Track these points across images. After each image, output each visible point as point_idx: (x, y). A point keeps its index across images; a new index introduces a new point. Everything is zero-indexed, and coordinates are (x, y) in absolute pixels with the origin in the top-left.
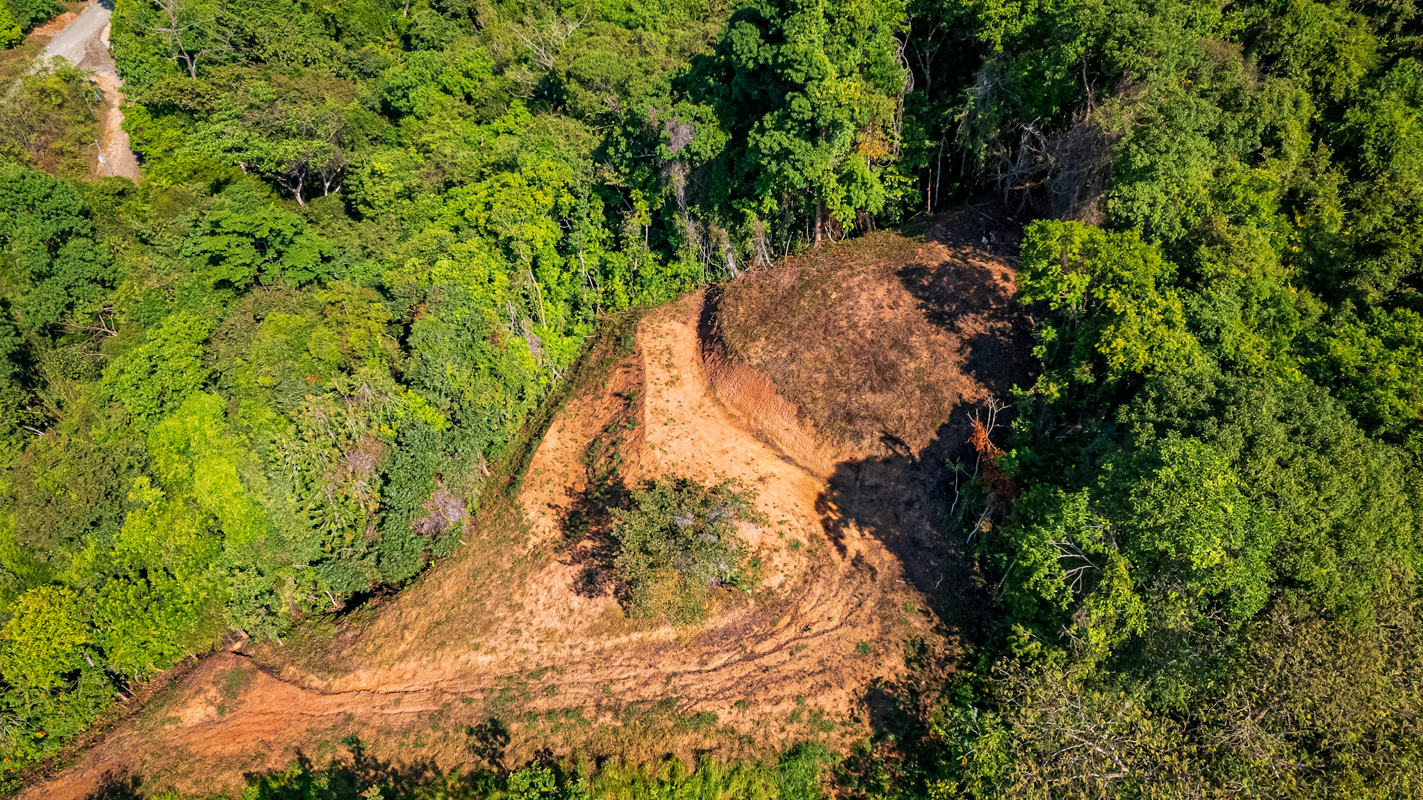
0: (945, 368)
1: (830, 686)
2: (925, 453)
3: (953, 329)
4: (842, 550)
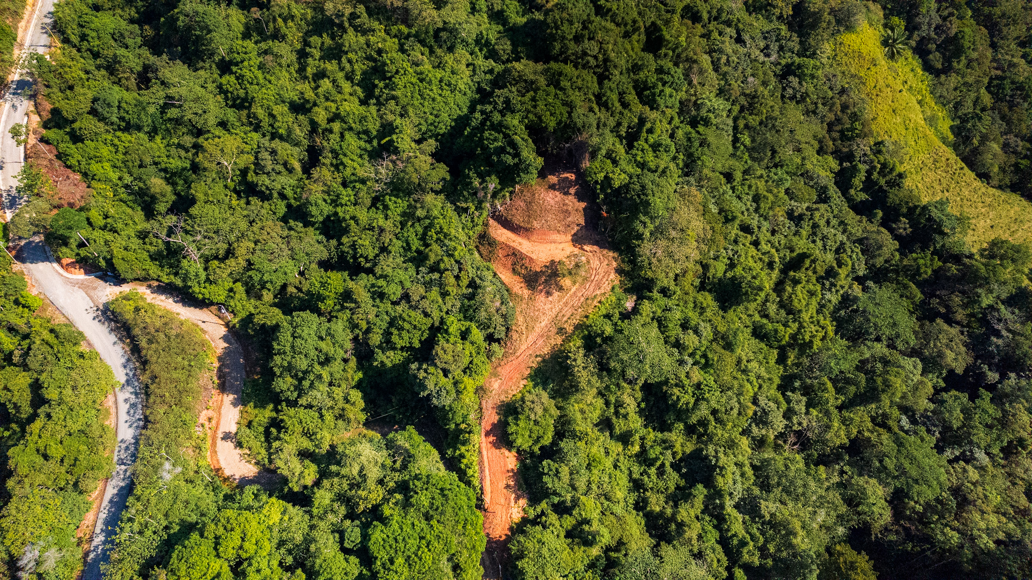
1: (609, 275)
2: (585, 223)
3: (571, 194)
4: (587, 251)
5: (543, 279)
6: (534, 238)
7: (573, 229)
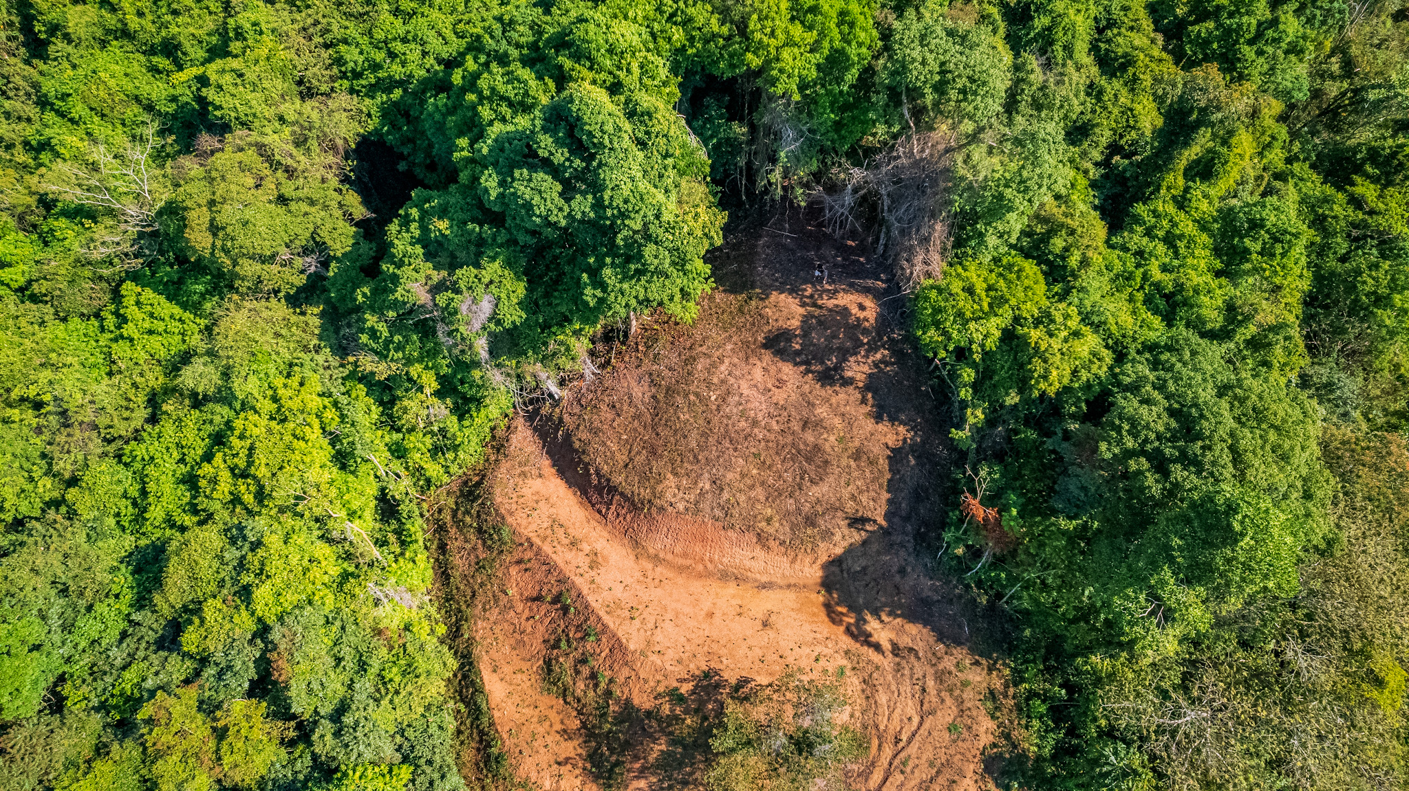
0: (861, 427)
1: (954, 782)
2: (888, 516)
3: (847, 382)
4: (877, 647)
5: (659, 747)
6: (656, 544)
7: (827, 535)
